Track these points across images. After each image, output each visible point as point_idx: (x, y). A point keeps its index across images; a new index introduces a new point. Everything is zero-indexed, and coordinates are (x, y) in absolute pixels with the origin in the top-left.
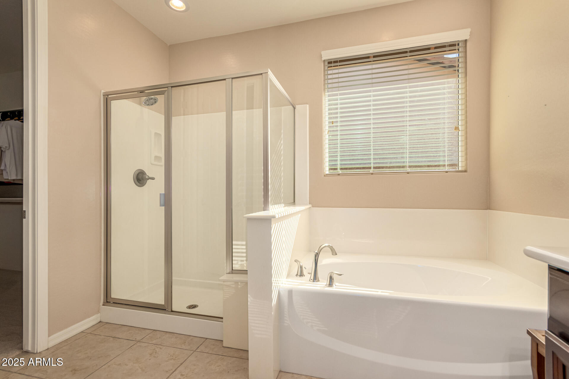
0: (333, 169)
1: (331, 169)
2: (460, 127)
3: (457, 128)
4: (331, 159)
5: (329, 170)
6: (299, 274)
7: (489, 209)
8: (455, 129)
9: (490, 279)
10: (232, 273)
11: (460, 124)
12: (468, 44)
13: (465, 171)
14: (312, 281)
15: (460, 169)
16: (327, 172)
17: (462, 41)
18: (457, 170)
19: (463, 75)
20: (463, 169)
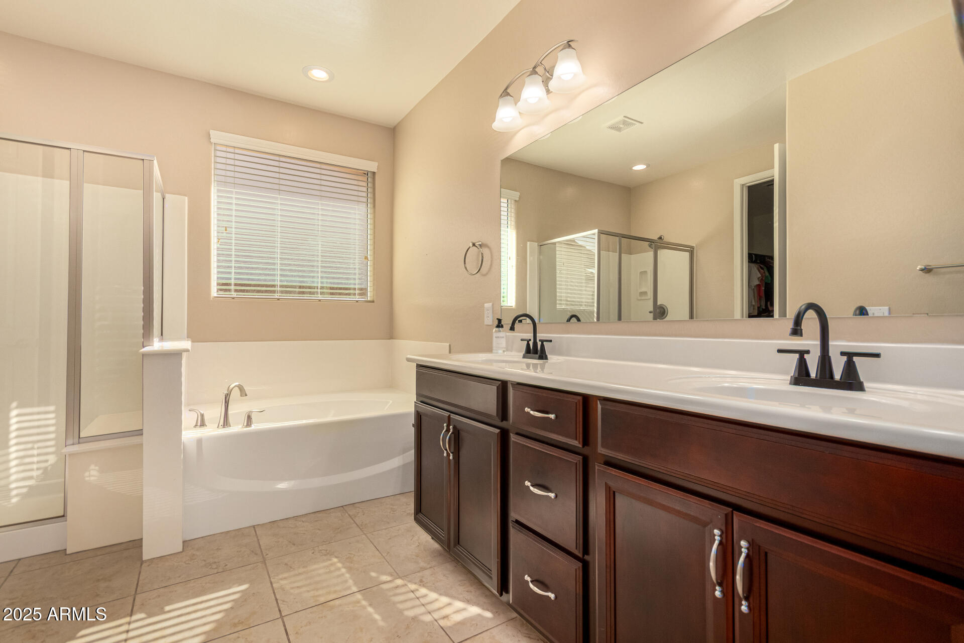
0: (224, 286)
1: (221, 290)
2: (369, 256)
3: (366, 258)
4: (220, 276)
5: (217, 291)
6: (199, 424)
7: (393, 339)
8: (365, 259)
9: (391, 401)
10: (79, 443)
11: (369, 254)
12: (377, 177)
13: (373, 302)
14: (222, 427)
15: (369, 299)
16: (216, 295)
17: (371, 172)
18: (366, 300)
19: (372, 206)
20: (372, 299)
